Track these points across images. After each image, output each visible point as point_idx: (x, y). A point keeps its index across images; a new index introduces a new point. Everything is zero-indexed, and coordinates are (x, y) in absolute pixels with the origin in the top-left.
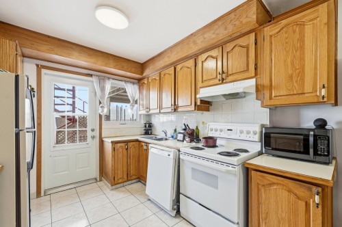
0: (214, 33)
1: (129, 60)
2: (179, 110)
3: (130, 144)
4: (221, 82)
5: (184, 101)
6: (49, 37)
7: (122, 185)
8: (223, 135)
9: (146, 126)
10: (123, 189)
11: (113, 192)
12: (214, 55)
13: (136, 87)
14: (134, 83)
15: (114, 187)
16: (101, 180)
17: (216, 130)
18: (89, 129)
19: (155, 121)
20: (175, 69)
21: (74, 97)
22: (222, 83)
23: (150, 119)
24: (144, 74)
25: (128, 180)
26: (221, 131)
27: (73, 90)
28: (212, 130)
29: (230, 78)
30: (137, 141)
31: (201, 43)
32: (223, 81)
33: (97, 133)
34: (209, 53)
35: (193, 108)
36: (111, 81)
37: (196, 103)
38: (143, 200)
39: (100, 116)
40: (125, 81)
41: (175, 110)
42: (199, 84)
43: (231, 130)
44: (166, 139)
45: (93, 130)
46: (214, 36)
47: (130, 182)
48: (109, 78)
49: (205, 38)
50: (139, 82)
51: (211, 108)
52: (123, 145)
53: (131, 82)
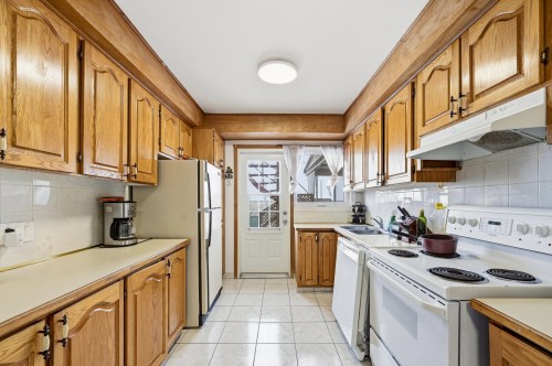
0: (436, 21)
1: (323, 115)
2: (389, 182)
3: (323, 235)
4: (456, 117)
5: (398, 165)
6: (238, 115)
7: (311, 289)
8: (476, 233)
9: (354, 210)
10: (312, 295)
11: (299, 296)
12: (445, 64)
13: (340, 151)
14: (335, 147)
15: (301, 289)
16: (292, 277)
17: (463, 222)
18: (281, 211)
19: (369, 202)
20: (383, 111)
21: (277, 174)
22: (461, 118)
23: (363, 199)
24: (347, 130)
25: (319, 285)
26: (474, 223)
27: (277, 167)
28: (453, 221)
29: (478, 104)
30: (332, 231)
31: (415, 50)
32: (461, 115)
33: (288, 217)
34: (436, 63)
35: (408, 178)
36: (305, 148)
37: (413, 167)
38: (328, 318)
39: (292, 196)
40: (323, 146)
41: (383, 183)
42: (419, 130)
43: (498, 224)
44: (380, 233)
45: (285, 213)
46: (436, 26)
47: (323, 289)
48: (301, 146)
49: (421, 38)
50: (344, 142)
51: (459, 174)
52: (311, 234)
53: (331, 146)
